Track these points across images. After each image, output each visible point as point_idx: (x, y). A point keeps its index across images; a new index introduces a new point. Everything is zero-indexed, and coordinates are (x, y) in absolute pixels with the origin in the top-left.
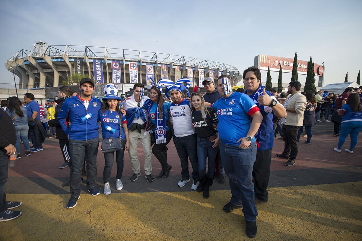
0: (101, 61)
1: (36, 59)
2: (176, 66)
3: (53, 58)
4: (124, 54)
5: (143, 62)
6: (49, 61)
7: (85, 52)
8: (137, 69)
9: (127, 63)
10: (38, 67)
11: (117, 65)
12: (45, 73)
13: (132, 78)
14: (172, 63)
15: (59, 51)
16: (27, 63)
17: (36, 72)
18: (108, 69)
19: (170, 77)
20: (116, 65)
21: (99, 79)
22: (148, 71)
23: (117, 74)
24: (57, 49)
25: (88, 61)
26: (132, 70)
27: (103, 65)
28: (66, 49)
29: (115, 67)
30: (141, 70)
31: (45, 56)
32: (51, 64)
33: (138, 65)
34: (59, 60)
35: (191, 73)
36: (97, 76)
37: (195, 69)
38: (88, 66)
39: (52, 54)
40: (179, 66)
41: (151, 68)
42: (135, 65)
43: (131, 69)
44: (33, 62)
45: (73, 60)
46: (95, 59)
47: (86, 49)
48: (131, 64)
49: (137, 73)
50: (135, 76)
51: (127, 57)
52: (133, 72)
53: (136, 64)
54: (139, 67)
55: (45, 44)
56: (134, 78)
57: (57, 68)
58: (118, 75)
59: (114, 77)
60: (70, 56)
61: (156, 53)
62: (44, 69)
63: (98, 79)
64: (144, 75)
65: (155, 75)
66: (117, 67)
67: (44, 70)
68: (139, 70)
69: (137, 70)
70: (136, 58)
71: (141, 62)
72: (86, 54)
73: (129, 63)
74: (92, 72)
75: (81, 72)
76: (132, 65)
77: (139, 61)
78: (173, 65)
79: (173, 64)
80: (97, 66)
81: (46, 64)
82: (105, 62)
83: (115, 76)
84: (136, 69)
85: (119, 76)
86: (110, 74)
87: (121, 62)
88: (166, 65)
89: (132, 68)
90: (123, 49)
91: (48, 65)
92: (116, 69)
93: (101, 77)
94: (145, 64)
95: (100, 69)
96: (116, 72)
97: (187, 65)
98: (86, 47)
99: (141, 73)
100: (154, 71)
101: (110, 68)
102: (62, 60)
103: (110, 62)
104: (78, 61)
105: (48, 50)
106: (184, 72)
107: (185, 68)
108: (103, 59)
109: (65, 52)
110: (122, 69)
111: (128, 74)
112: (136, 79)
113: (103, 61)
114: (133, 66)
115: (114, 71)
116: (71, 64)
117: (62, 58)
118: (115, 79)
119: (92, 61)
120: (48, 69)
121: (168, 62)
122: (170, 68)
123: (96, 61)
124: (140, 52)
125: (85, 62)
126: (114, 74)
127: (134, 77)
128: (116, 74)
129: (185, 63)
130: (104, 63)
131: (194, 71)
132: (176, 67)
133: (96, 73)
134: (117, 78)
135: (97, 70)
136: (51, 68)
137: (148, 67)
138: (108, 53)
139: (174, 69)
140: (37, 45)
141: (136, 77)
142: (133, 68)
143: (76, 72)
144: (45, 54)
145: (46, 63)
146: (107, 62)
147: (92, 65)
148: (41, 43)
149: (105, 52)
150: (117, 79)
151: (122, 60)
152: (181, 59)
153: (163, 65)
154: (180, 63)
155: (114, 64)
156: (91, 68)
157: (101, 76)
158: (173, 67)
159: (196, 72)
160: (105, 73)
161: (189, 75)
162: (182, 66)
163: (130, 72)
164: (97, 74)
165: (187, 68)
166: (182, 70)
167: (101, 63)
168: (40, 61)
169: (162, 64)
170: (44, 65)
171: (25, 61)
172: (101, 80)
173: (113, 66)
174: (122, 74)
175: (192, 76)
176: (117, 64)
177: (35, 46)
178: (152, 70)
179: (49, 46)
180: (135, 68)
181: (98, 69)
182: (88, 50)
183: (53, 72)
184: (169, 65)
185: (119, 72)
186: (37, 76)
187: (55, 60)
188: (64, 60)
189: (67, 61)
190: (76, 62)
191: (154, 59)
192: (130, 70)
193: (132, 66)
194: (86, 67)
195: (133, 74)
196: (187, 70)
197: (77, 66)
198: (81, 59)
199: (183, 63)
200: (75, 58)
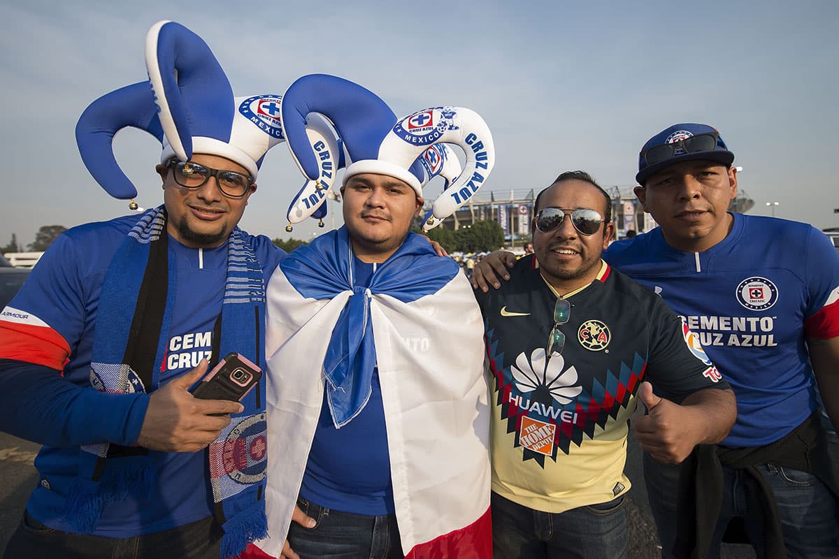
7: (491, 198)
18: (514, 214)
20: (523, 209)
25: (492, 207)
27: (509, 210)
29: (522, 211)
35: (629, 208)
36: (502, 223)
38: (492, 213)
45: (477, 208)
46: (500, 205)
59: (521, 224)
60: (474, 204)
66: (525, 211)
72: (491, 200)
82: (511, 206)
86: (516, 220)
87: (529, 205)
92: (523, 214)
95: (505, 216)
97: (622, 198)
101: (516, 214)
102: (467, 209)
103: (517, 206)
104: (482, 208)
107: (620, 201)
108: (510, 203)
110: (530, 213)
113: (508, 206)
115: (521, 217)
116: (476, 213)
117: (467, 207)
119: (497, 207)
123: (502, 207)
125: (490, 209)
128: (523, 220)
129: (620, 197)
130: (510, 208)
133: (500, 220)
134: (524, 224)
135: (502, 217)
146: (513, 206)
147: (497, 211)
155: (522, 207)
156: (496, 214)
157: (505, 224)
160: (510, 219)
164: (502, 221)
165: (622, 202)
167: (506, 208)
172: (506, 228)
173: (519, 210)
176: (525, 207)
185: (526, 217)
188: (469, 209)
189: (472, 209)
190: (480, 209)
194: (490, 215)
196: (622, 205)
197: (480, 215)
198: (485, 206)
199: (615, 196)
200: (479, 206)
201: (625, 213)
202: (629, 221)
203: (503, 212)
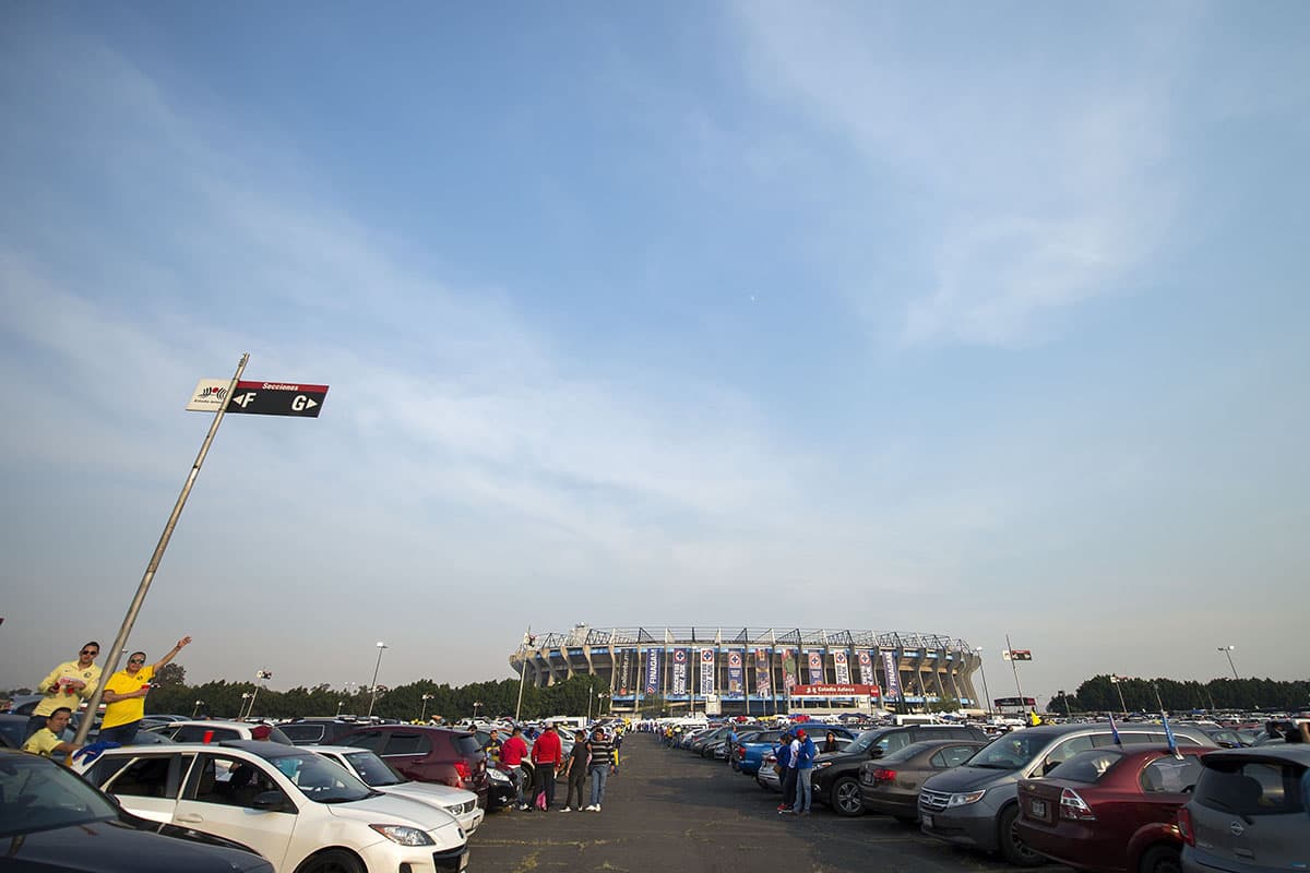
0: (660, 647)
1: (570, 650)
2: (783, 650)
3: (593, 649)
6: (588, 652)
8: (713, 660)
10: (569, 660)
13: (704, 677)
16: (554, 654)
18: (668, 663)
20: (680, 656)
21: (653, 681)
22: (731, 664)
25: (640, 649)
26: (704, 663)
27: (661, 655)
29: (678, 660)
30: (720, 662)
31: (581, 645)
32: (589, 658)
33: (715, 651)
34: (601, 651)
35: (815, 661)
36: (651, 675)
38: (639, 660)
39: (591, 642)
41: (737, 659)
42: (709, 653)
43: (703, 660)
44: (565, 654)
45: (618, 650)
47: (640, 631)
49: (713, 668)
50: (710, 673)
52: (707, 668)
53: (711, 652)
54: (717, 655)
57: (595, 663)
58: (682, 672)
59: (676, 677)
60: (615, 645)
63: (650, 682)
64: (726, 670)
65: (744, 669)
66: (682, 660)
68: (716, 663)
69: (713, 663)
73: (701, 650)
74: (644, 670)
75: (628, 669)
76: (705, 652)
80: (651, 660)
81: (582, 658)
82: (665, 648)
83: (676, 674)
84: (711, 660)
85: (682, 675)
86: (671, 670)
89: (705, 659)
90: (693, 628)
91: (584, 658)
93: (655, 678)
94: (726, 651)
95: (656, 665)
96: (679, 668)
99: (720, 667)
100: (743, 662)
101: (671, 661)
102: (606, 651)
103: (672, 651)
104: (626, 651)
106: (800, 661)
110: (689, 661)
111: (697, 670)
112: (710, 678)
113: (662, 647)
114: (707, 656)
115: (676, 667)
116: (617, 658)
117: (604, 648)
119: (645, 649)
120: (581, 665)
123: (652, 647)
125: (636, 654)
126: (675, 671)
127: (708, 675)
128: (679, 671)
130: (664, 652)
131: (822, 658)
133: (649, 671)
134: (680, 678)
136: (587, 663)
137: (732, 655)
139: (779, 655)
141: (710, 676)
142: (707, 659)
143: (621, 669)
144: (581, 642)
145: (582, 655)
147: (646, 658)
150: (681, 680)
155: (678, 653)
156: (643, 661)
157: (656, 676)
159: (827, 657)
160: (663, 669)
161: (812, 664)
163: (702, 668)
164: (651, 672)
165: (805, 652)
167: (659, 650)
168: (573, 653)
170: (579, 660)
171: (553, 652)
172: (656, 682)
173: (675, 656)
174: (688, 670)
175: (820, 667)
176: (682, 653)
178: (739, 661)
179: (591, 630)
180: (709, 659)
181: (652, 664)
185: (683, 667)
187: (595, 651)
189: (611, 652)
190: (623, 652)
192: (702, 663)
193: (705, 656)
194: (636, 661)
195: (707, 671)
196: (806, 655)
197: (623, 660)
198: (630, 648)
200: (622, 647)
203: (654, 659)
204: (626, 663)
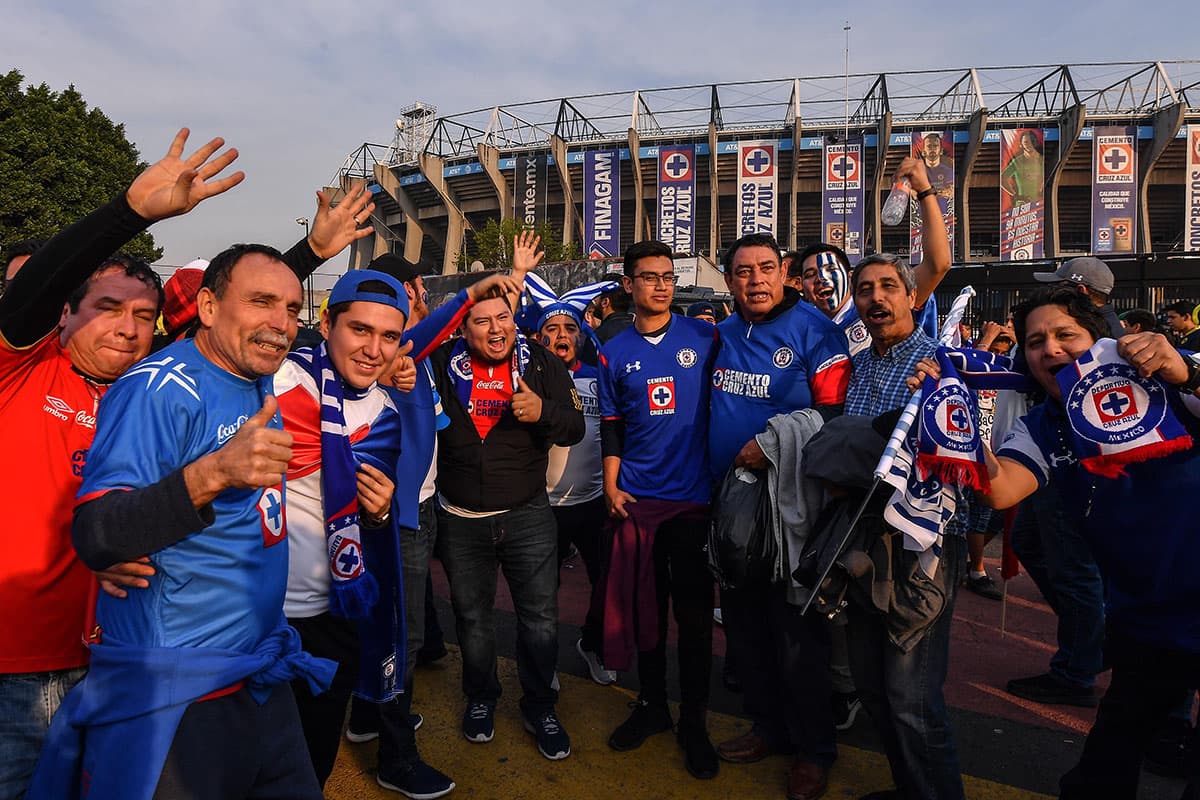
0: (617, 154)
1: (400, 172)
2: (1006, 132)
3: (450, 164)
4: (716, 106)
5: (807, 134)
6: (436, 176)
7: (558, 123)
8: (776, 169)
9: (729, 147)
10: (403, 203)
11: (683, 165)
12: (422, 223)
13: (748, 218)
14: (982, 113)
15: (473, 133)
17: (396, 220)
18: (644, 185)
19: (965, 199)
20: (677, 166)
21: (603, 232)
22: (832, 178)
23: (679, 207)
24: (466, 128)
25: (564, 159)
26: (748, 181)
27: (623, 170)
28: (491, 123)
30: (796, 175)
31: (425, 159)
32: (441, 187)
33: (779, 151)
34: (468, 169)
36: (598, 220)
37: (1149, 129)
38: (563, 181)
39: (447, 150)
40: (1028, 125)
41: (850, 160)
42: (764, 155)
43: (746, 174)
44: (391, 185)
45: (511, 163)
46: (592, 149)
47: (562, 108)
48: (746, 151)
49: (775, 191)
50: (763, 208)
51: (732, 121)
52: (756, 192)
53: (769, 149)
54: (786, 161)
55: (429, 113)
56: (758, 220)
57: (459, 200)
58: (684, 208)
59: (666, 222)
60: (503, 150)
61: (882, 77)
62: (422, 207)
63: (597, 238)
64: (812, 202)
65: (869, 195)
66: (683, 172)
67: (420, 210)
68: (785, 178)
69: (774, 179)
70: (776, 119)
71: (799, 134)
72: (560, 133)
73: (739, 147)
74: (578, 207)
75: (537, 210)
76: (751, 155)
77: (788, 133)
78: (991, 127)
79: (990, 119)
80: (598, 178)
81: (428, 190)
82: (631, 155)
83: (667, 217)
84: (769, 173)
85: (684, 217)
86: (651, 206)
87: (698, 149)
88: (941, 134)
89: (751, 168)
90: (714, 86)
91: (434, 191)
92: (677, 184)
93: (609, 227)
94: (817, 143)
95: (609, 192)
96: (675, 195)
97: (1086, 116)
98: (564, 101)
99: (796, 187)
101: (651, 183)
102: (478, 169)
103: (654, 152)
104: (531, 164)
105: (437, 135)
106: (1062, 160)
107: (1075, 131)
108: (625, 145)
109: (490, 135)
110: (703, 180)
111: (728, 203)
112: (766, 222)
113: (622, 154)
114: (757, 162)
115: (667, 193)
116: (507, 181)
117: (476, 160)
118: (667, 231)
119: (580, 157)
120: (430, 209)
121: (956, 111)
122: (971, 145)
123: (598, 157)
124: (797, 81)
125: (555, 168)
126: (663, 208)
127: (760, 213)
128: (673, 208)
129: (1079, 105)
130: (628, 163)
131: (1143, 149)
132: (1010, 135)
133: (592, 208)
134: (678, 223)
135: (598, 193)
136: (441, 203)
137: (834, 155)
138: (649, 113)
139: (994, 147)
140: (406, 122)
141: (766, 214)
142: (757, 169)
143: (521, 211)
144: (425, 152)
145: (427, 184)
146: (639, 153)
147: (582, 175)
148: (418, 113)
149: (635, 110)
150: (678, 228)
151: (704, 139)
152: (1051, 84)
153: (924, 134)
154: (1041, 106)
155: (670, 160)
156: (577, 187)
157: (609, 221)
158: (991, 136)
159: (1161, 147)
160: (629, 203)
161: (1103, 170)
162: (1051, 125)
163: (740, 192)
164: (597, 212)
165: (1086, 134)
166: (1049, 151)
167: (614, 162)
168: (409, 180)
169: (919, 129)
170: (421, 195)
171: (370, 184)
172: (609, 237)
173: (662, 167)
174: (701, 205)
175: (1131, 179)
176: (683, 159)
177: (400, 125)
178: (856, 167)
179: (441, 121)
180: (764, 168)
181: (600, 190)
182: (570, 113)
183: (445, 219)
184: (960, 127)
185: (686, 195)
186: (397, 238)
187: (455, 171)
188: (483, 167)
189: (493, 167)
190: (523, 170)
191: (874, 108)
192: (741, 180)
193: (750, 162)
194: (557, 188)
195: (756, 201)
196: (1088, 145)
197: (524, 186)
198: (541, 154)
199: (1059, 106)
200: (522, 155)
201: (1099, 179)
202: (1114, 213)
203: (603, 177)
204: (531, 193)
